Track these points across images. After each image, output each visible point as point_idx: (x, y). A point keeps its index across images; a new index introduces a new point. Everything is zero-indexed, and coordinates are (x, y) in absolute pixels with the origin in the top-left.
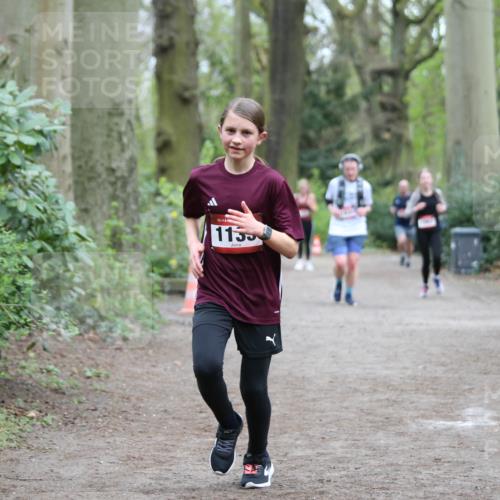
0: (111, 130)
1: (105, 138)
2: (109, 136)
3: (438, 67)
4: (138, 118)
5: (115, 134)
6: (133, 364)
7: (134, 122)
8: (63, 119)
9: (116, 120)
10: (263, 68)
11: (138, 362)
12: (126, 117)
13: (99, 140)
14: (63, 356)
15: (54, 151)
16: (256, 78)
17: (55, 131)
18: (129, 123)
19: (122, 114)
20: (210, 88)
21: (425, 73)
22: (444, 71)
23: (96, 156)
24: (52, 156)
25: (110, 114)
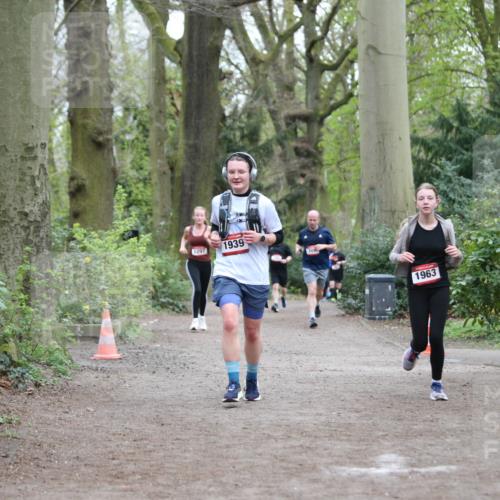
0: (24, 174)
1: (17, 182)
2: (21, 180)
3: (354, 113)
4: (52, 162)
5: (28, 178)
6: (46, 410)
7: (47, 166)
9: (29, 164)
10: (177, 113)
11: (50, 409)
12: (40, 160)
13: (12, 184)
16: (170, 123)
18: (42, 166)
19: (35, 158)
20: (124, 133)
21: (339, 118)
22: (358, 116)
23: (9, 200)
25: (23, 158)
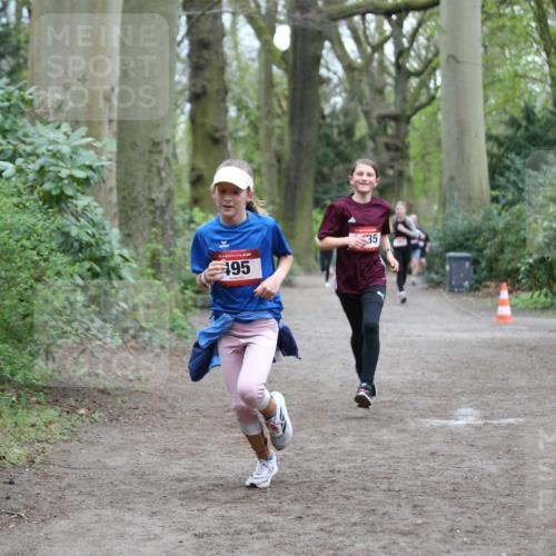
0: (151, 166)
1: (146, 173)
2: (149, 171)
3: (435, 113)
4: (175, 155)
5: (154, 169)
7: (171, 159)
8: (109, 156)
9: (156, 156)
10: (284, 113)
11: (175, 367)
12: (163, 156)
13: (140, 174)
15: (102, 184)
16: (277, 122)
17: (103, 166)
18: (167, 159)
19: (161, 152)
20: (237, 130)
21: (423, 118)
22: (440, 117)
23: (138, 188)
24: (100, 187)
25: (151, 152)
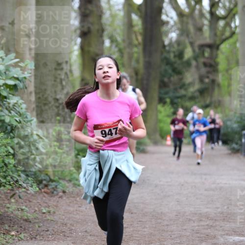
0: (56, 78)
1: (53, 82)
2: (55, 81)
4: (71, 71)
5: (58, 80)
6: (69, 205)
7: (69, 73)
8: (30, 71)
9: (59, 72)
10: (139, 44)
11: (71, 205)
12: (65, 71)
13: (50, 83)
14: (30, 201)
15: (26, 90)
17: (25, 78)
18: (66, 74)
19: (62, 69)
22: (238, 45)
23: (48, 92)
24: (24, 92)
25: (56, 69)
